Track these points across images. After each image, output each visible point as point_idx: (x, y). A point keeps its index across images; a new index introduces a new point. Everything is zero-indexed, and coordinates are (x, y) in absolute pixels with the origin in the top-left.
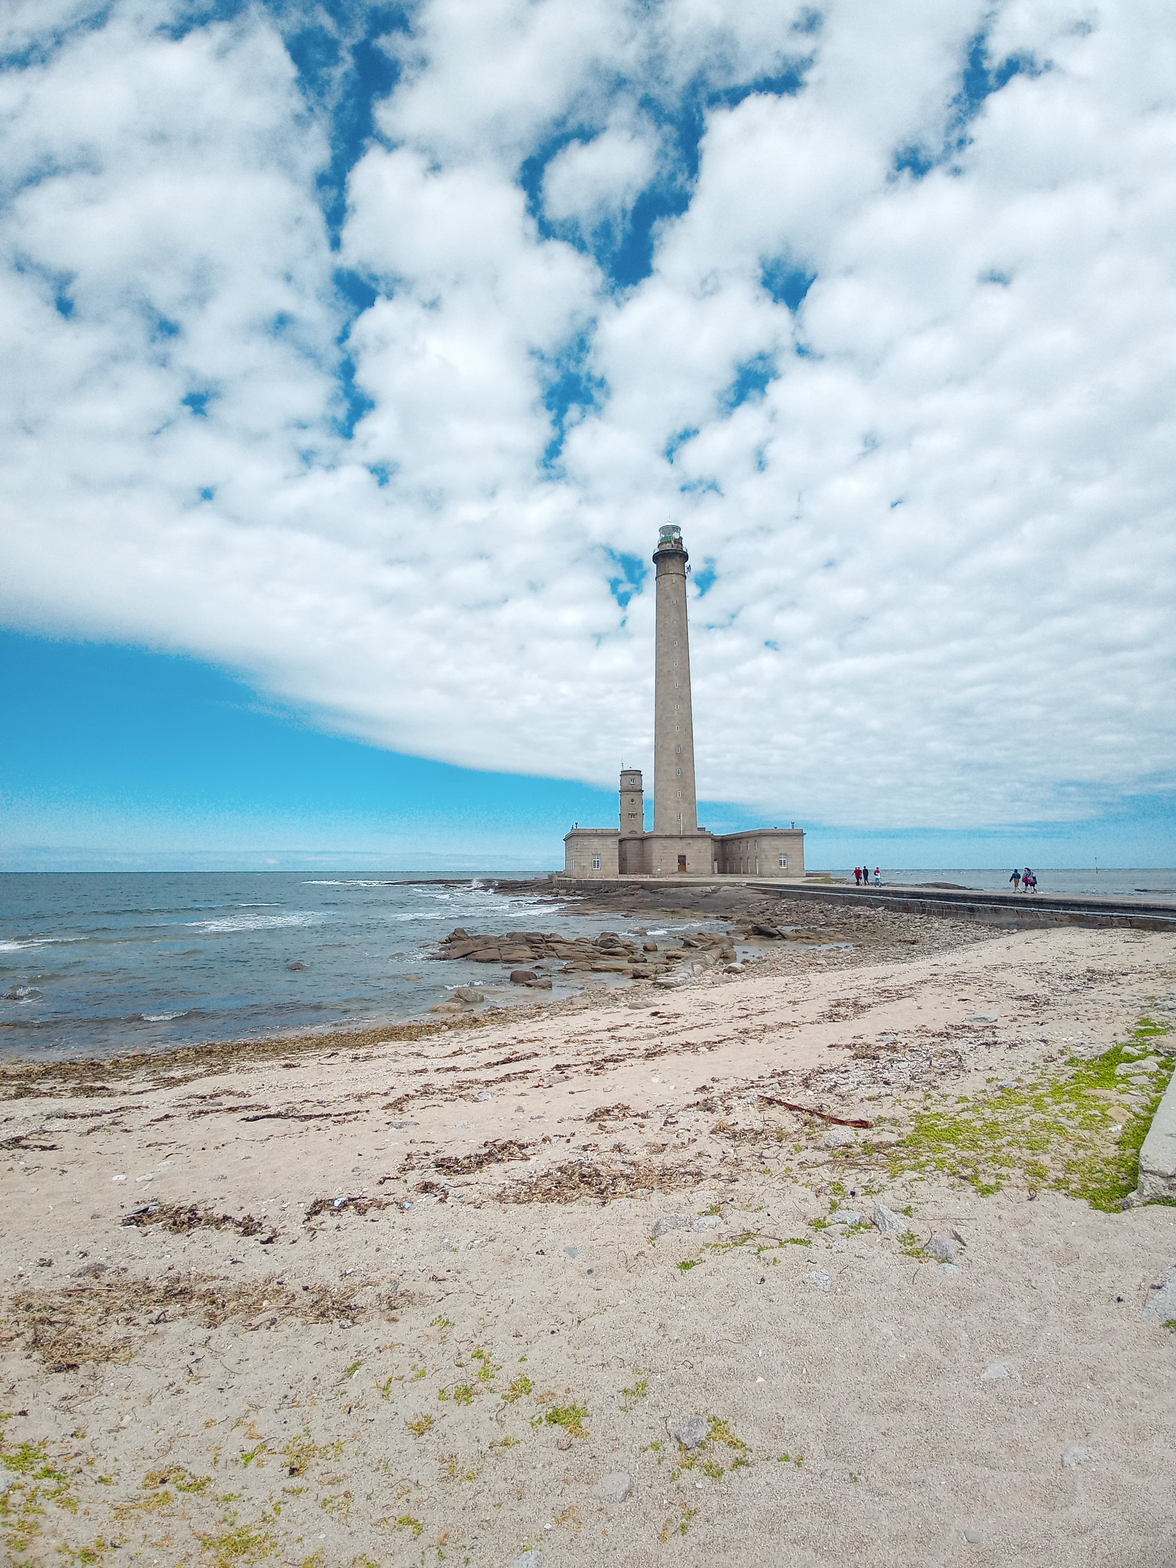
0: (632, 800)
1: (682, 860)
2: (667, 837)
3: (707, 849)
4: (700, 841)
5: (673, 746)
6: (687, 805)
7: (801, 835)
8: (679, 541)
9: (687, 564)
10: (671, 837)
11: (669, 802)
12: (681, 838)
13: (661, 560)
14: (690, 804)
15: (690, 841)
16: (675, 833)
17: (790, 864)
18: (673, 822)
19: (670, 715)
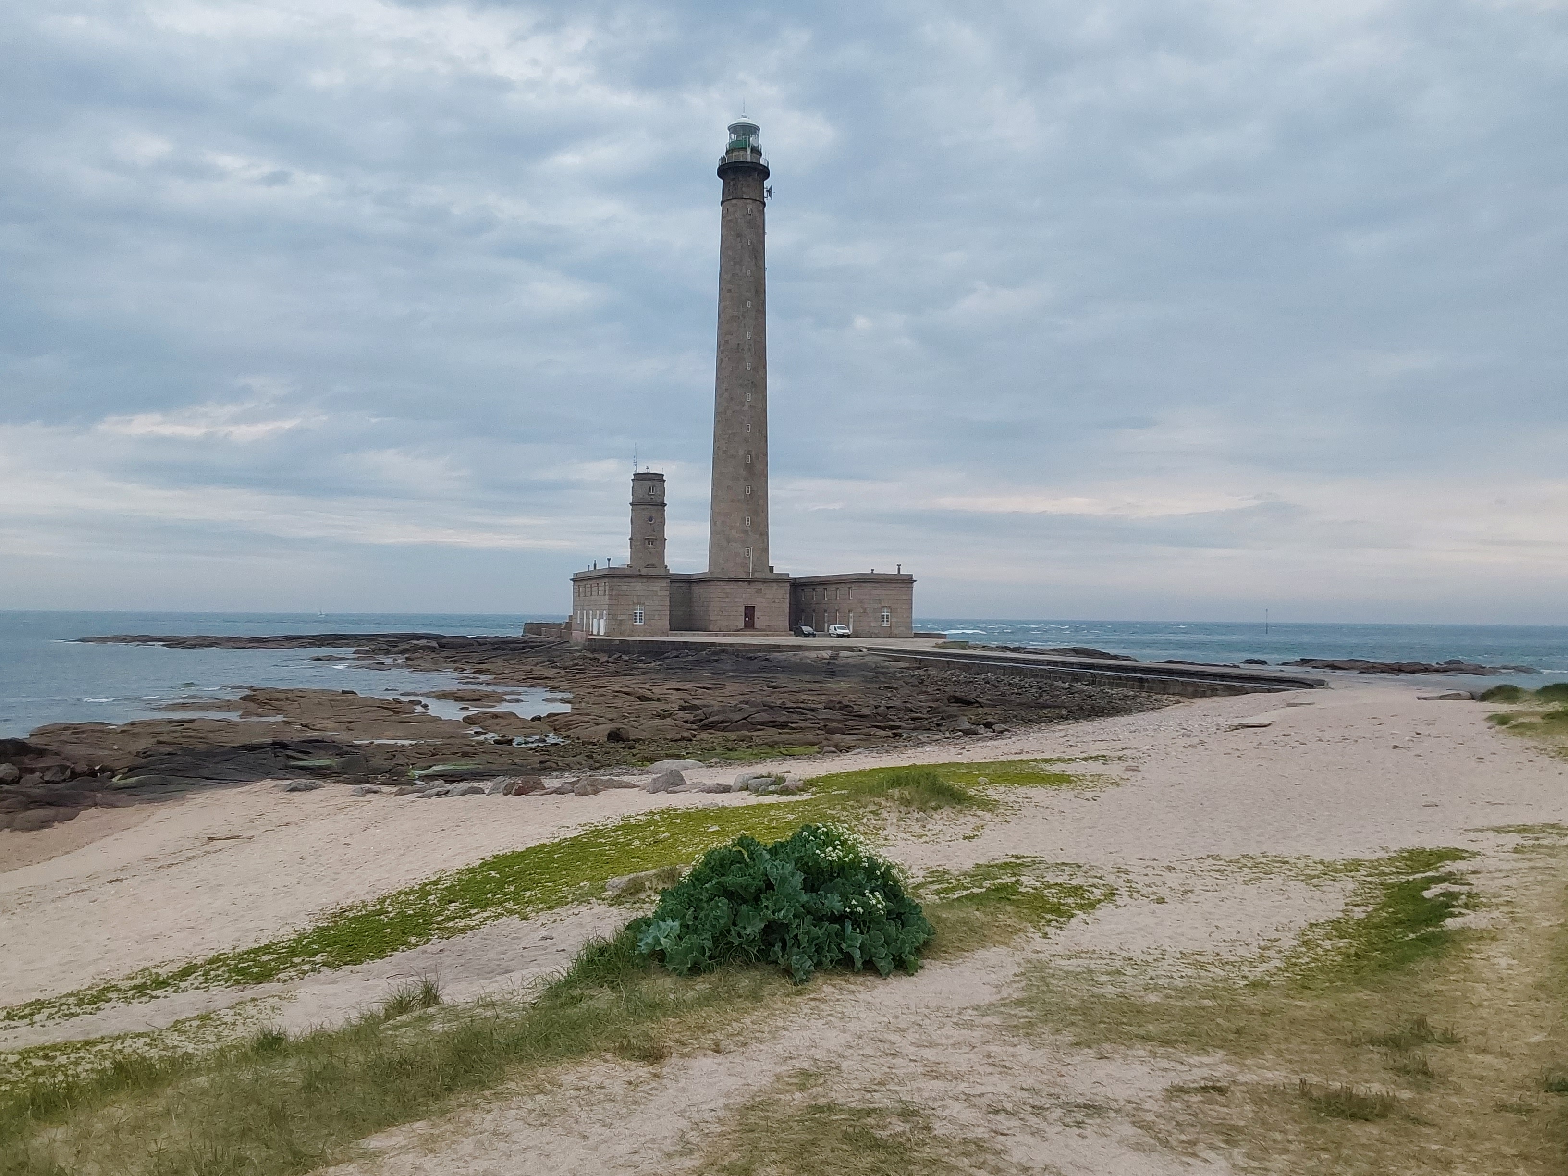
0: (650, 519)
1: (750, 612)
2: (730, 580)
3: (782, 597)
4: (775, 585)
5: (741, 452)
6: (757, 536)
7: (909, 581)
8: (756, 151)
9: (767, 184)
10: (736, 581)
11: (733, 532)
12: (750, 582)
13: (732, 177)
14: (761, 534)
15: (761, 586)
16: (743, 576)
17: (894, 620)
18: (739, 560)
19: (737, 408)
